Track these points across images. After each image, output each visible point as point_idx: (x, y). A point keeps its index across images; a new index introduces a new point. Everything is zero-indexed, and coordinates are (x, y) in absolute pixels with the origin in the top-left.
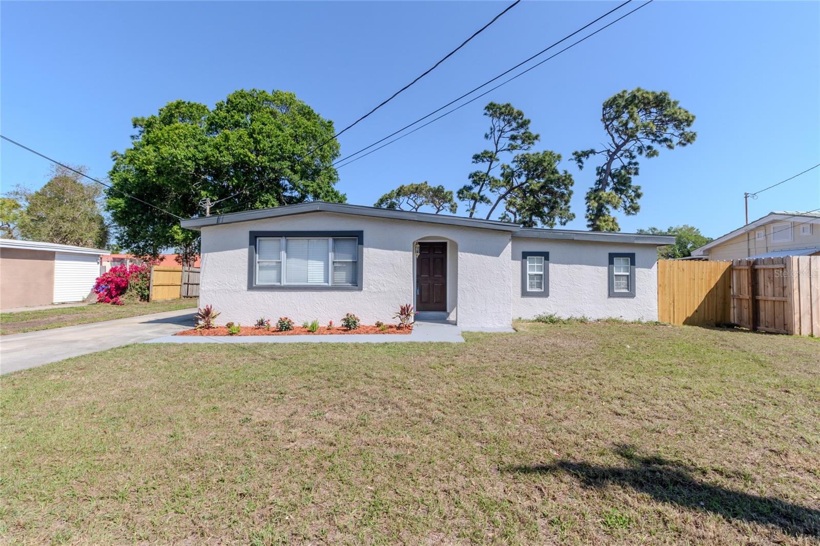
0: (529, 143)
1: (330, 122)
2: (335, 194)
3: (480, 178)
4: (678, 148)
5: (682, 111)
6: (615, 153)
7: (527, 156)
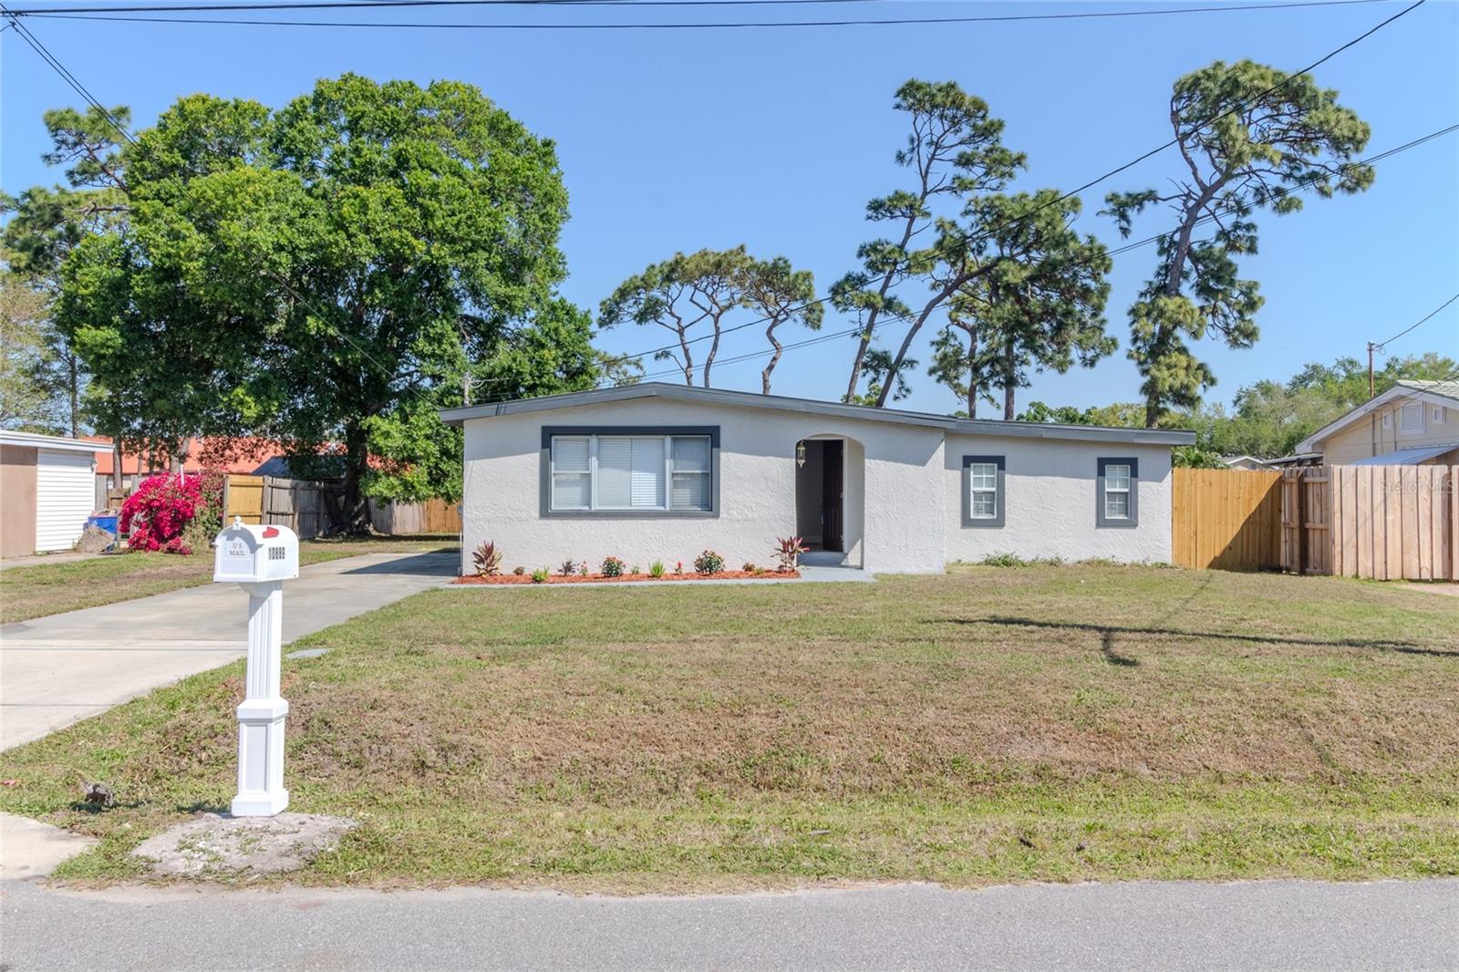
0: (1003, 175)
1: (547, 144)
2: (567, 313)
3: (884, 257)
5: (1342, 116)
6: (1199, 204)
7: (997, 203)
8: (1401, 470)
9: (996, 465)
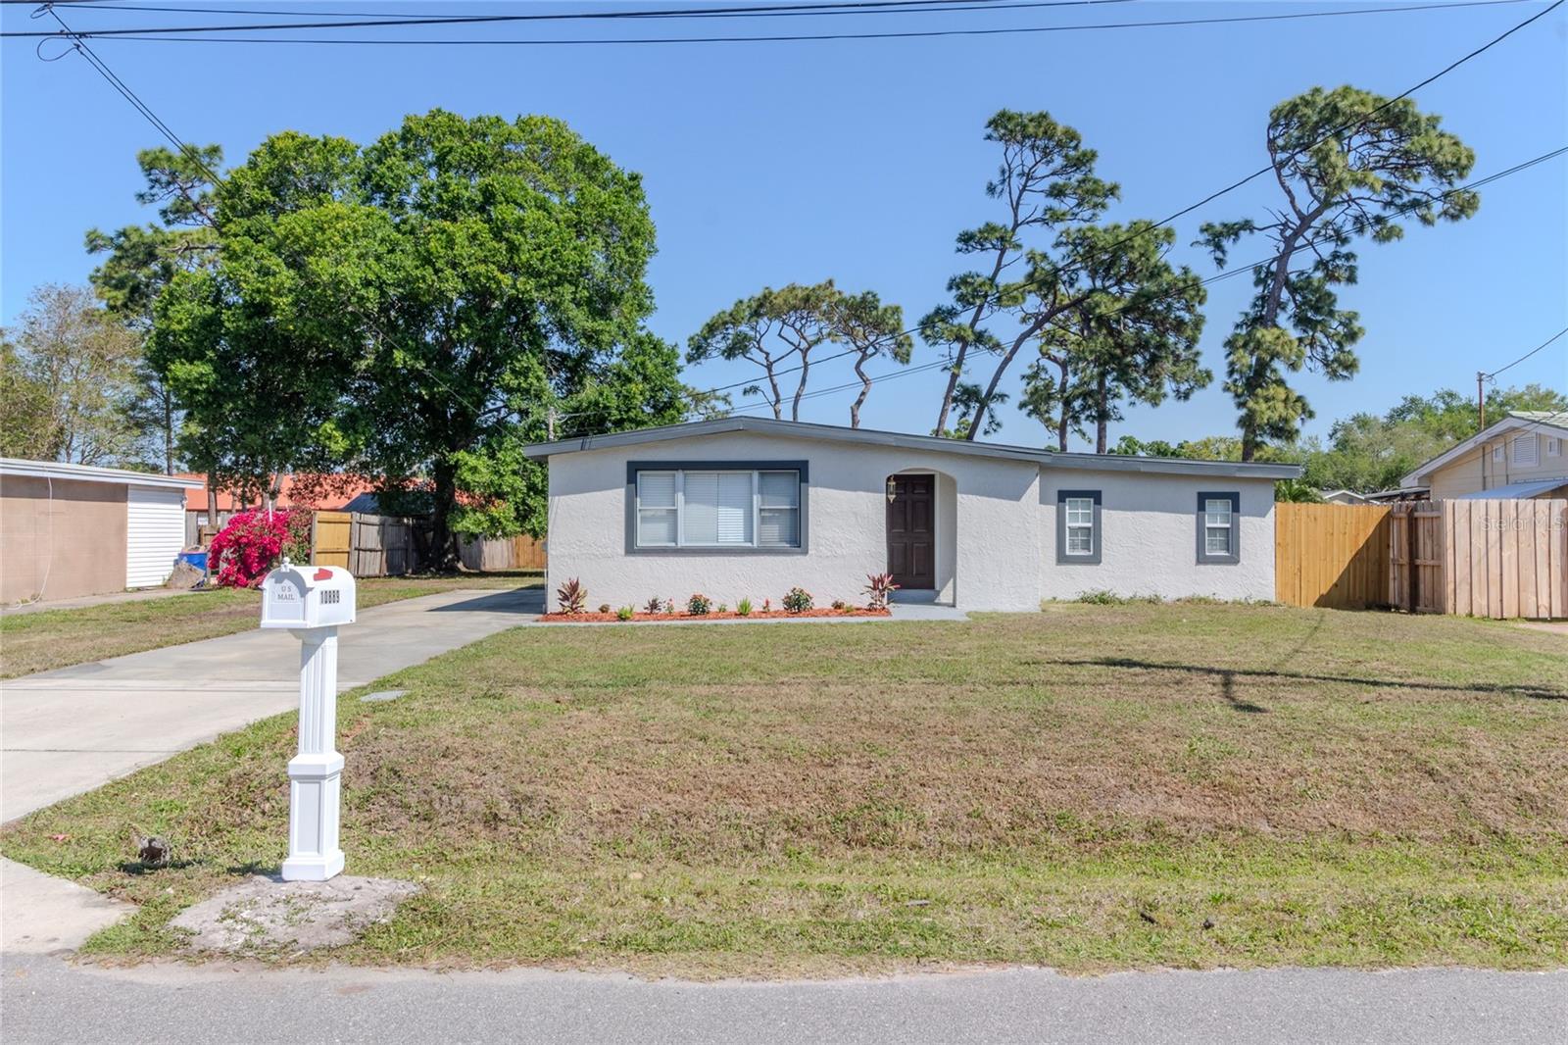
0: (1095, 206)
1: (633, 178)
2: (655, 348)
3: (975, 290)
4: (1441, 222)
5: (1446, 141)
6: (1297, 233)
7: (1089, 234)
8: (1517, 504)
9: (1092, 500)
